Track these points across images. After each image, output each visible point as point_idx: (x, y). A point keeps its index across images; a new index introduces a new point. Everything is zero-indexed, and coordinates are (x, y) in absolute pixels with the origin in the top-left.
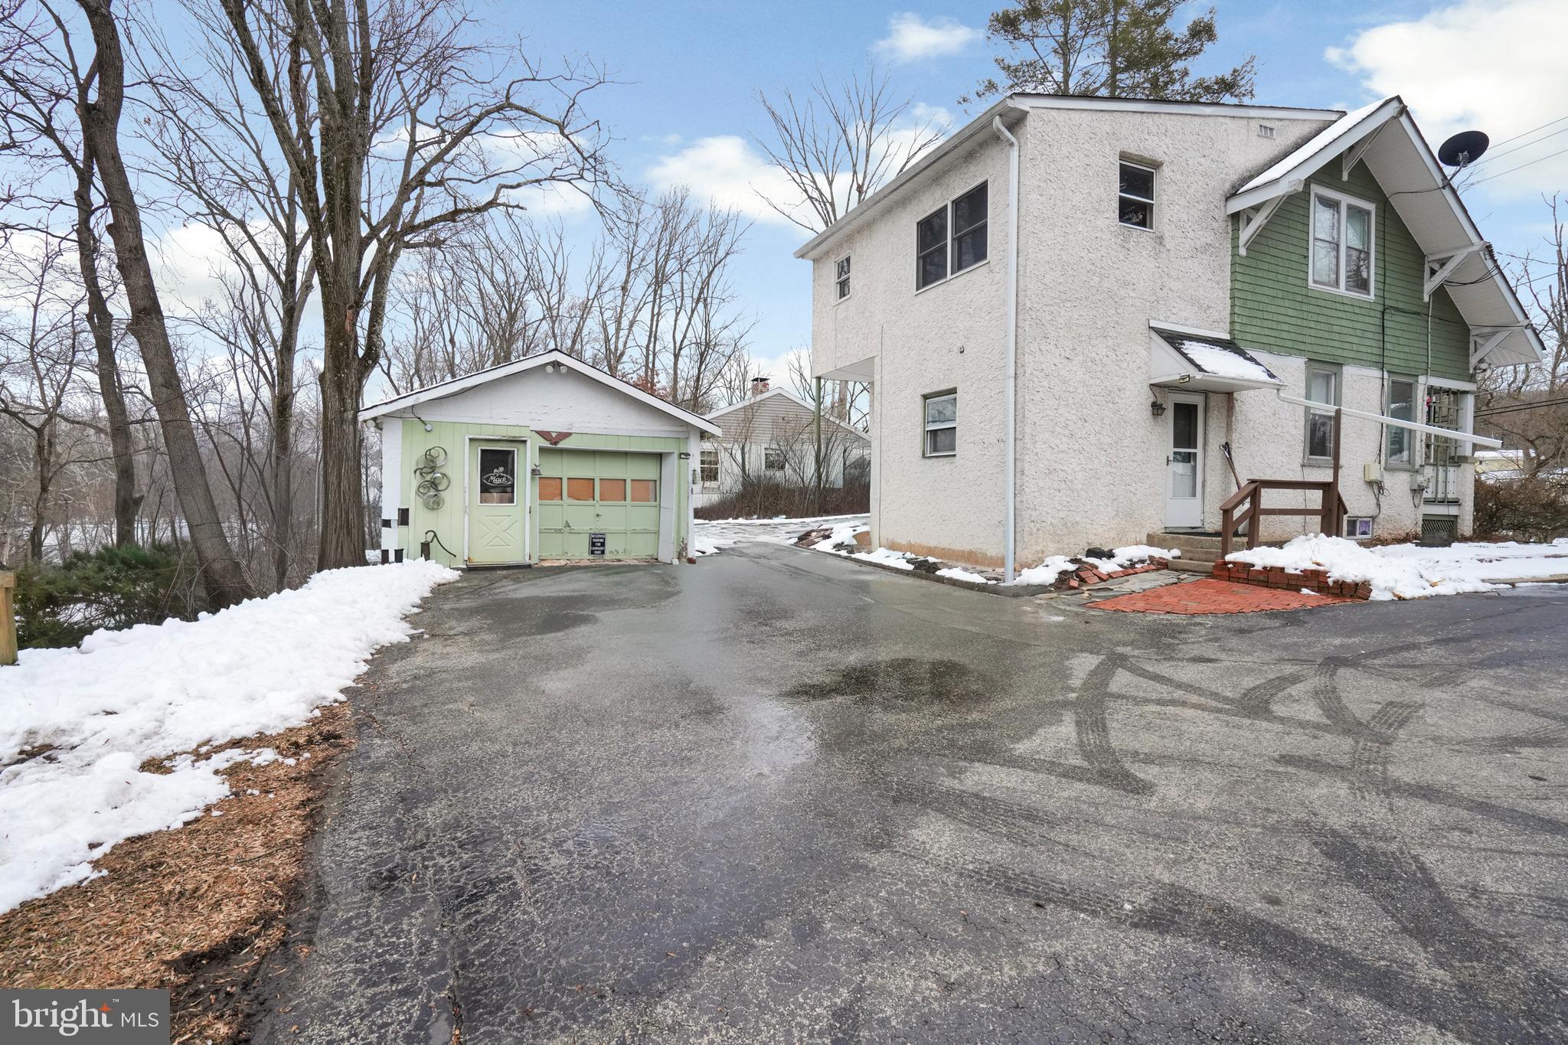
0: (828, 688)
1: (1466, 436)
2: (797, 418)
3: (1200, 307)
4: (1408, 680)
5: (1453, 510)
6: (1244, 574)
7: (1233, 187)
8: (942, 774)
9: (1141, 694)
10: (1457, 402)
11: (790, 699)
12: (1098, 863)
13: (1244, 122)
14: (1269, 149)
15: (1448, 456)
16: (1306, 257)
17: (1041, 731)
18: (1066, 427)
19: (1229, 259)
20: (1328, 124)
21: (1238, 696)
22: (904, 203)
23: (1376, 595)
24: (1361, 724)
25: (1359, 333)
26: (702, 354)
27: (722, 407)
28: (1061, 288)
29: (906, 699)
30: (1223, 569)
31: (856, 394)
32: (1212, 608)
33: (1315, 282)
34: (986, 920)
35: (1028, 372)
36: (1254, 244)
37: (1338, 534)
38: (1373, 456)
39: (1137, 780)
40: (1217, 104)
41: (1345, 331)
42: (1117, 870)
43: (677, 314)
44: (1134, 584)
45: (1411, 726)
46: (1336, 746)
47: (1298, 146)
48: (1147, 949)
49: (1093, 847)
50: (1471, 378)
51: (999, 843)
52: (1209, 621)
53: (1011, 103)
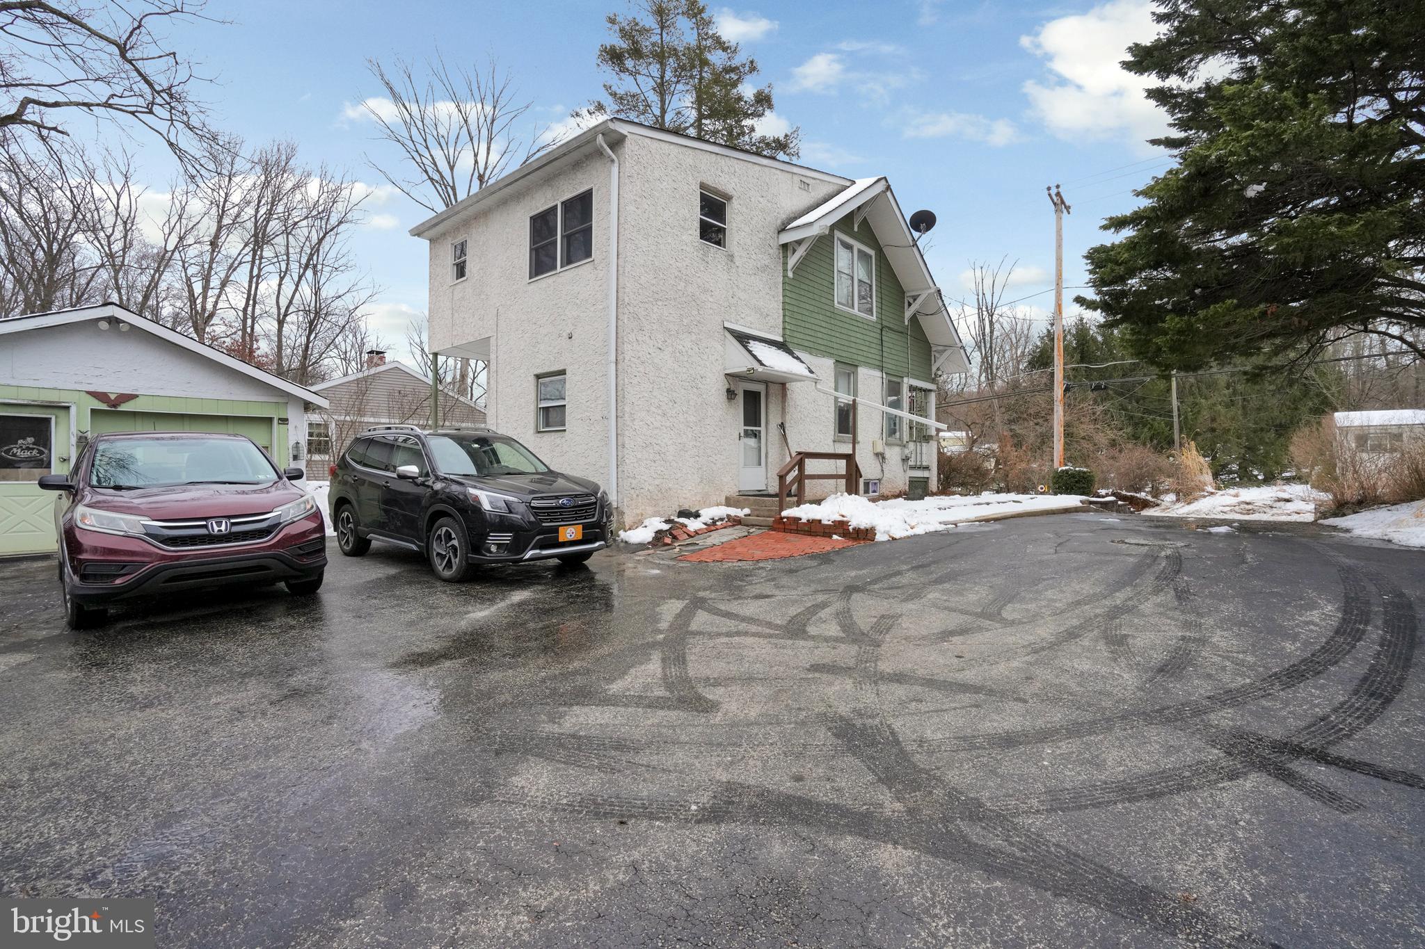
0: (436, 655)
1: (932, 423)
2: (414, 392)
3: (761, 314)
4: (894, 597)
5: (926, 474)
6: (794, 526)
7: (783, 224)
8: (543, 722)
9: (715, 629)
10: (925, 395)
11: (399, 671)
12: (673, 776)
13: (790, 175)
14: (805, 200)
15: (923, 436)
16: (833, 284)
17: (632, 671)
18: (659, 407)
19: (781, 279)
20: (845, 188)
21: (785, 623)
22: (518, 197)
23: (880, 537)
24: (863, 634)
25: (867, 343)
26: (311, 323)
27: (337, 377)
28: (654, 288)
29: (513, 657)
30: (780, 523)
31: (478, 371)
32: (771, 554)
33: (839, 303)
34: (576, 846)
35: (627, 358)
36: (798, 269)
37: (857, 493)
38: (878, 435)
39: (707, 700)
40: (774, 158)
41: (858, 341)
42: (688, 778)
43: (282, 279)
44: (716, 538)
45: (893, 631)
46: (847, 653)
47: (825, 200)
48: (706, 839)
49: (669, 763)
50: (933, 381)
51: (591, 775)
52: (769, 565)
53: (612, 126)
